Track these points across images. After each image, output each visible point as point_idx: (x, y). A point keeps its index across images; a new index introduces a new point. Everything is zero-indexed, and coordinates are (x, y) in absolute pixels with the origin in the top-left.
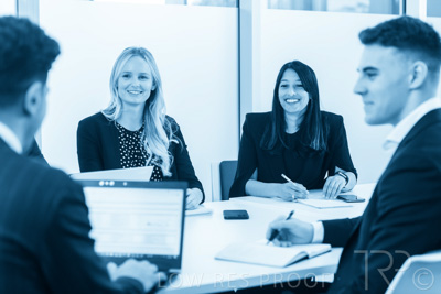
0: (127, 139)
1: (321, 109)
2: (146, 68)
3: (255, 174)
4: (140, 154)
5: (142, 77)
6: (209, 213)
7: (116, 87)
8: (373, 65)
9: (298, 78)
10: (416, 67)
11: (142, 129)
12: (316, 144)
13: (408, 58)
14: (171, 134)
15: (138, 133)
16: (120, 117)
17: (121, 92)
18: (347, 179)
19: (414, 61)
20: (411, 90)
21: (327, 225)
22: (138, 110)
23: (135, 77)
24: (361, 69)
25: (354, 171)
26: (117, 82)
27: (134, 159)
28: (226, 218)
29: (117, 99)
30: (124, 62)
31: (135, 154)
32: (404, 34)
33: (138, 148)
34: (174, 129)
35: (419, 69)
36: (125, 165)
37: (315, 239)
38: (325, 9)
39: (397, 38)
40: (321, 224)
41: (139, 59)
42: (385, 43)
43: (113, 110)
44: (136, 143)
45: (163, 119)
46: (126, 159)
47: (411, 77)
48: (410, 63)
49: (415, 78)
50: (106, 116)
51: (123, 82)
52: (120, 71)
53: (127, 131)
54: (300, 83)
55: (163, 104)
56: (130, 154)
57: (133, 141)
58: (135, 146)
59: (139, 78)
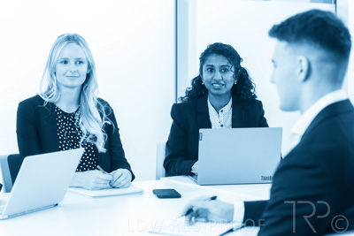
0: (65, 120)
2: (81, 54)
4: (76, 135)
6: (141, 193)
11: (77, 111)
15: (73, 115)
23: (72, 62)
26: (55, 68)
27: (71, 139)
31: (71, 134)
33: (75, 130)
41: (74, 45)
44: (73, 124)
46: (62, 140)
52: (57, 57)
53: (64, 114)
56: (67, 135)
57: (70, 122)
58: (71, 127)
59: (76, 63)
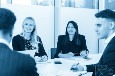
0: (26, 42)
1: (79, 34)
2: (32, 23)
3: (61, 52)
4: (30, 46)
5: (31, 25)
7: (23, 28)
8: (100, 23)
9: (73, 25)
10: (112, 23)
11: (30, 39)
12: (77, 44)
13: (109, 21)
14: (39, 41)
15: (29, 40)
16: (24, 36)
17: (25, 29)
18: (87, 53)
19: (111, 22)
20: (110, 29)
21: (87, 66)
22: (29, 34)
23: (29, 25)
24: (96, 25)
25: (88, 51)
26: (24, 26)
27: (28, 47)
28: (55, 64)
29: (24, 31)
30: (26, 21)
31: (28, 46)
32: (108, 14)
33: (29, 45)
34: (39, 39)
35: (112, 24)
36: (26, 49)
37: (84, 70)
38: (74, 7)
39: (106, 15)
40: (86, 66)
41: (30, 20)
42: (103, 17)
43: (22, 34)
44: (29, 43)
45: (37, 37)
46: (26, 48)
47: (110, 26)
48: (110, 22)
49: (111, 26)
50: (20, 35)
51: (25, 26)
52: (25, 23)
53: (26, 40)
54: (73, 26)
55: (37, 33)
56: (27, 46)
57: (28, 42)
58: (28, 44)
59: (30, 25)
